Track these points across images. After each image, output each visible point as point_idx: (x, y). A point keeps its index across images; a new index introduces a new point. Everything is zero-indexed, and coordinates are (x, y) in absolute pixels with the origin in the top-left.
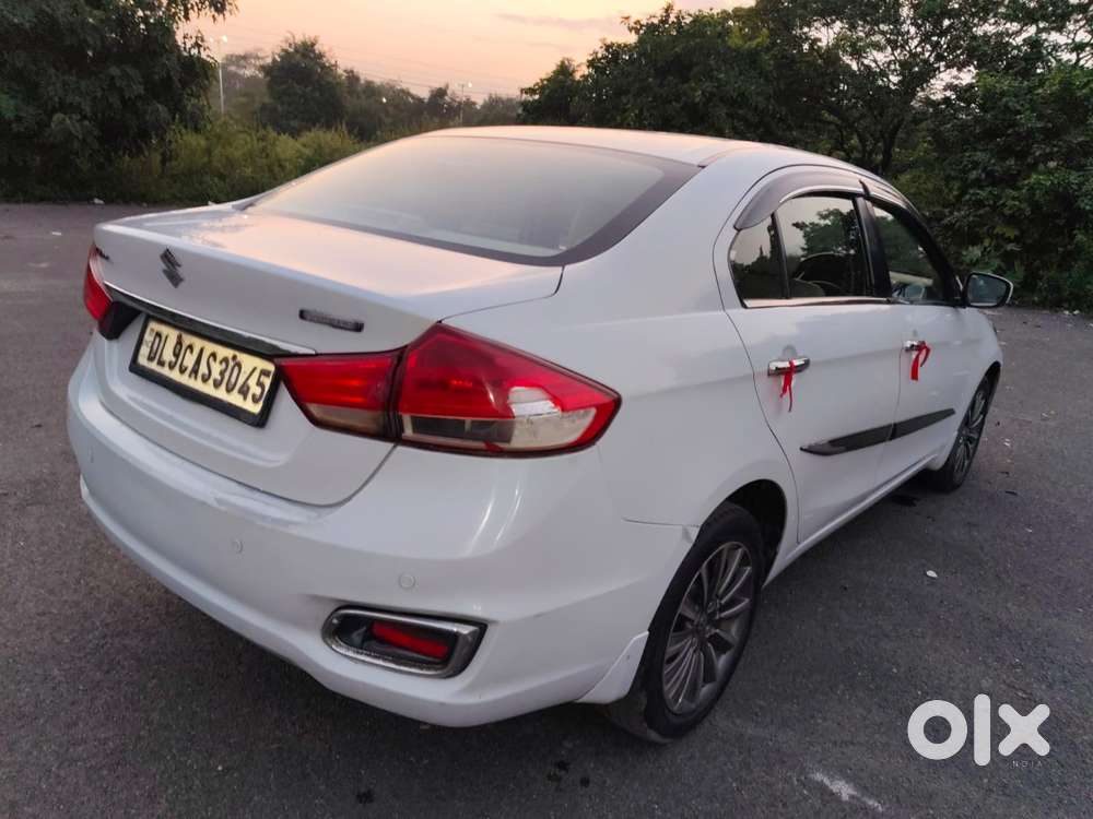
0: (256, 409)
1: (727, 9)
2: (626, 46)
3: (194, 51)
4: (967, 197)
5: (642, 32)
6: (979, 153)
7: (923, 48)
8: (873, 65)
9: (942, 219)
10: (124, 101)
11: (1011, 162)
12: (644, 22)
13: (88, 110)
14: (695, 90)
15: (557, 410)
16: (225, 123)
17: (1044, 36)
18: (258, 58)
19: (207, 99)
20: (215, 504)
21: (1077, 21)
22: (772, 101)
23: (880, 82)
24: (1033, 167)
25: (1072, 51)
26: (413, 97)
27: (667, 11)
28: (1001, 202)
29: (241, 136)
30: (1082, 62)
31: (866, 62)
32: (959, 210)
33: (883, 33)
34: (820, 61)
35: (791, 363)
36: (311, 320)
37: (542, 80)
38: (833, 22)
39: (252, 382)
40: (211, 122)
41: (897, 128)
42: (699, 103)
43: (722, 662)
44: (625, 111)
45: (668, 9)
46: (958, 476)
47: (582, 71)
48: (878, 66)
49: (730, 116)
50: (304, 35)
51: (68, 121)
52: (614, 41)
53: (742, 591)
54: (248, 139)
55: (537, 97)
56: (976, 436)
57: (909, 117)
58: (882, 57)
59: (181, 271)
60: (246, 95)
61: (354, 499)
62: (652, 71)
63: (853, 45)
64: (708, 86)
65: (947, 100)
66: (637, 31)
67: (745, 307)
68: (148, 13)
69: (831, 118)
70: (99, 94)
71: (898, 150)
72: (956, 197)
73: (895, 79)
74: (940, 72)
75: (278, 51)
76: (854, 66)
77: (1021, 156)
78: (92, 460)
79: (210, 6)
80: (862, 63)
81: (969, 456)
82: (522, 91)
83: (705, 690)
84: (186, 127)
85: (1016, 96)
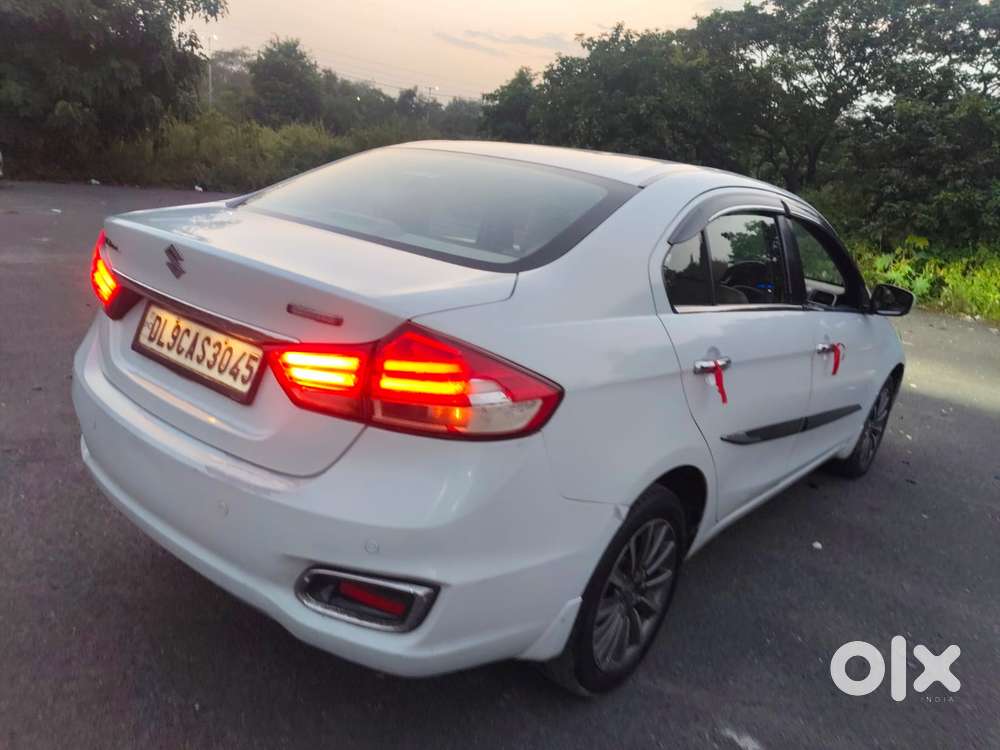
0: (244, 388)
1: (671, 29)
2: (579, 60)
3: (189, 48)
4: (882, 209)
5: (594, 48)
6: (894, 170)
7: (847, 72)
8: (802, 86)
9: (859, 228)
10: (123, 92)
11: (922, 179)
12: (596, 39)
13: (89, 98)
14: (640, 102)
15: (508, 401)
16: (212, 115)
17: (956, 66)
18: (244, 55)
19: (197, 92)
20: (206, 472)
21: (985, 54)
22: (710, 115)
23: (807, 102)
24: (942, 184)
25: (980, 81)
26: (384, 97)
27: (617, 30)
28: (913, 214)
29: (229, 127)
30: (989, 91)
31: (795, 83)
32: (875, 220)
33: (812, 58)
34: (753, 81)
35: (716, 363)
36: (296, 314)
37: (502, 88)
38: (767, 45)
39: (242, 366)
40: (200, 114)
41: (822, 143)
42: (642, 115)
43: (646, 627)
44: (576, 119)
45: (619, 28)
46: (863, 464)
47: (538, 81)
48: (806, 87)
49: (670, 127)
50: (287, 37)
51: (70, 108)
52: (569, 55)
53: (666, 564)
54: (234, 131)
55: (497, 102)
56: (880, 429)
57: (832, 134)
58: (809, 79)
59: (184, 265)
60: (233, 89)
61: (328, 472)
62: (602, 84)
63: (784, 68)
64: (651, 99)
65: (867, 120)
66: (590, 48)
67: (675, 312)
68: (147, 12)
69: (763, 131)
70: (100, 84)
71: (821, 163)
72: (872, 208)
73: (821, 99)
74: (861, 95)
75: (263, 50)
76: (785, 87)
77: (933, 173)
78: (95, 427)
79: (204, 8)
80: (792, 84)
81: (874, 447)
82: (484, 96)
83: (630, 651)
84: (177, 118)
85: (928, 119)
